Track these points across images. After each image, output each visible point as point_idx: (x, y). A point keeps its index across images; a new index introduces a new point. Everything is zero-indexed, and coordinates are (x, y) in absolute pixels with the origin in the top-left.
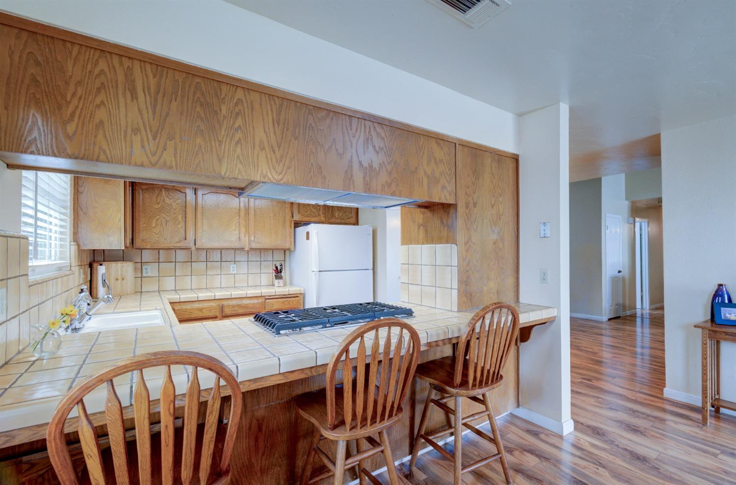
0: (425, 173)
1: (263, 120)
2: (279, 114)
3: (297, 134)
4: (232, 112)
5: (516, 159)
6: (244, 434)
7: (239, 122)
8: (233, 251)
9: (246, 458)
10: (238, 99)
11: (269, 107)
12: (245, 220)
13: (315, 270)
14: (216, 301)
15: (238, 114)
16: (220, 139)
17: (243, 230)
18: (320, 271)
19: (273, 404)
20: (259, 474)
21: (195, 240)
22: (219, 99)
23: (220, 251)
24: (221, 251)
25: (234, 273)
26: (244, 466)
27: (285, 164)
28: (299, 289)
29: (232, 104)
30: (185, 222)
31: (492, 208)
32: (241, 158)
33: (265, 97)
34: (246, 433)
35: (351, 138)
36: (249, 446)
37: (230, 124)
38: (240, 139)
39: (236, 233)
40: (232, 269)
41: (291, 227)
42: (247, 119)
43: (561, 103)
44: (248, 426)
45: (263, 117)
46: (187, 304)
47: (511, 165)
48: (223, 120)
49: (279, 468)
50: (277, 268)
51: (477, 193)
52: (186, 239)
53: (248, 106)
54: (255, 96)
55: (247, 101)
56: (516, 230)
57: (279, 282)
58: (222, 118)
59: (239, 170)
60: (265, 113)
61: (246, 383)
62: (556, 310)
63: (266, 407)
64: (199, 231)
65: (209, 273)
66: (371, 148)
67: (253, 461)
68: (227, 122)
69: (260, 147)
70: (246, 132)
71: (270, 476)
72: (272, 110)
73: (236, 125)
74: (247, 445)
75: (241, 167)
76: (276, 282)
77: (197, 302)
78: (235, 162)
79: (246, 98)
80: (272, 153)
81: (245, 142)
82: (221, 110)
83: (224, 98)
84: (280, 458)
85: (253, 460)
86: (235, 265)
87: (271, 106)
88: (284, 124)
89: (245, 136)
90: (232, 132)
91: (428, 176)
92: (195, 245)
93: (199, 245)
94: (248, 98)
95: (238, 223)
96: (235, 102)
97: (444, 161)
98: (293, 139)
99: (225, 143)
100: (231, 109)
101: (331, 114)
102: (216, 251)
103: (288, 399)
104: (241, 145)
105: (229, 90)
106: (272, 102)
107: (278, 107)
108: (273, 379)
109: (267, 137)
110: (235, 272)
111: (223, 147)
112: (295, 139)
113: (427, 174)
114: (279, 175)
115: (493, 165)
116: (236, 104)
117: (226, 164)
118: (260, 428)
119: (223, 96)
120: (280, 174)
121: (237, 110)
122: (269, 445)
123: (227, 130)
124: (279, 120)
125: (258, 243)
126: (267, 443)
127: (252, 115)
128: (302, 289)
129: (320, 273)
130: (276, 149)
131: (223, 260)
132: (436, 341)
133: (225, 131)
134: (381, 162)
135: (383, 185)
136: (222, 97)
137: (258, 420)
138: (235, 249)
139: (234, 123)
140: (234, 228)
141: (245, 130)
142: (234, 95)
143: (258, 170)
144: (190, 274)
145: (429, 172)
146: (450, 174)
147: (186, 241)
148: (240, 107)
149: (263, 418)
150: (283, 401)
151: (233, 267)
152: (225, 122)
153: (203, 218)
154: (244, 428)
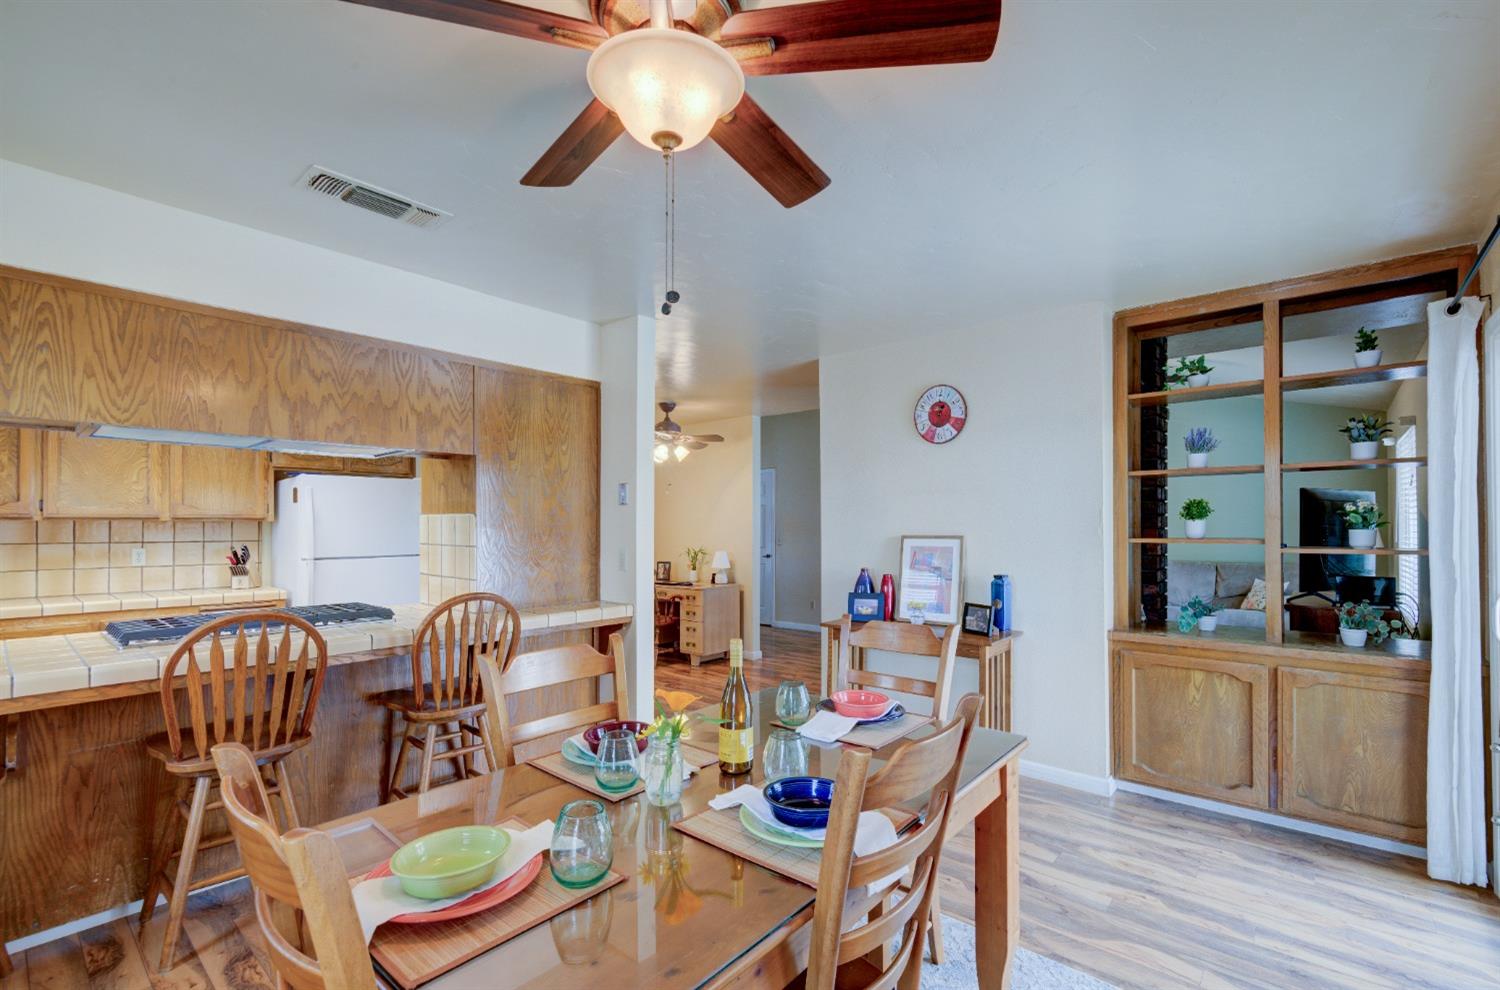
0: (412, 408)
1: (93, 333)
2: (123, 323)
3: (158, 353)
4: (30, 322)
5: (595, 388)
6: (54, 789)
7: (45, 335)
8: (140, 522)
9: (57, 823)
10: (43, 303)
11: (104, 315)
12: (161, 465)
13: (307, 557)
14: (85, 617)
15: (41, 325)
16: (8, 361)
17: (156, 483)
18: (316, 559)
19: (109, 745)
20: (82, 847)
21: (42, 501)
22: (5, 304)
23: (107, 522)
24: (110, 523)
25: (140, 565)
26: (52, 835)
27: (134, 396)
28: (276, 591)
29: (30, 309)
30: (18, 467)
31: (547, 460)
32: (49, 389)
33: (96, 298)
34: (58, 788)
35: (266, 359)
36: (63, 806)
37: (26, 339)
38: (46, 362)
39: (141, 488)
40: (134, 557)
41: (266, 478)
42: (60, 332)
43: (639, 317)
44: (61, 777)
45: (91, 329)
46: (15, 623)
47: (585, 398)
48: (13, 336)
49: (121, 839)
50: (235, 554)
51: (516, 439)
52: (18, 499)
53: (62, 313)
54: (77, 300)
55: (60, 307)
56: (594, 492)
57: (240, 582)
58: (12, 331)
59: (45, 406)
60: (95, 322)
61: (29, 700)
62: (630, 608)
63: (96, 750)
64: (52, 485)
65: (79, 565)
66: (304, 371)
67: (70, 827)
68: (21, 337)
69: (85, 371)
70: (58, 351)
71: (102, 851)
72: (109, 319)
73: (40, 341)
74: (59, 804)
75: (48, 403)
76: (235, 579)
77: (41, 620)
78: (36, 395)
79: (58, 302)
80: (109, 381)
81: (57, 365)
82: (9, 318)
83: (15, 302)
84: (124, 823)
85: (72, 827)
86: (143, 550)
87: (108, 312)
88: (134, 338)
89: (57, 358)
90: (30, 351)
91: (419, 415)
92: (42, 510)
93: (49, 510)
94: (62, 301)
95: (145, 471)
96: (36, 306)
97: (451, 391)
98: (151, 362)
99: (17, 369)
100: (29, 316)
101: (226, 324)
102: (95, 524)
103: (139, 739)
104: (49, 372)
105: (26, 290)
106: (110, 307)
107: (121, 314)
108: (76, 695)
109: (100, 358)
110: (143, 563)
111: (13, 374)
112: (156, 361)
113: (415, 411)
114: (123, 413)
115: (550, 397)
116: (40, 311)
117: (19, 398)
118: (85, 782)
119: (14, 298)
120: (126, 411)
121: (41, 318)
122: (102, 807)
123: (21, 348)
124: (124, 332)
125: (191, 507)
126: (99, 801)
127: (71, 328)
128: (282, 592)
129: (317, 561)
130: (118, 377)
131: (116, 538)
132: (390, 649)
133: (17, 350)
134: (326, 394)
135: (328, 428)
136: (12, 300)
137: (80, 769)
138: (144, 520)
139: (35, 337)
140: (134, 479)
141: (57, 348)
142: (36, 297)
143: (81, 406)
144: (35, 568)
145: (420, 407)
146: (463, 411)
147: (19, 503)
148: (47, 314)
149: (91, 768)
150: (130, 741)
151: (139, 555)
152: (18, 337)
153: (61, 460)
154: (53, 781)
